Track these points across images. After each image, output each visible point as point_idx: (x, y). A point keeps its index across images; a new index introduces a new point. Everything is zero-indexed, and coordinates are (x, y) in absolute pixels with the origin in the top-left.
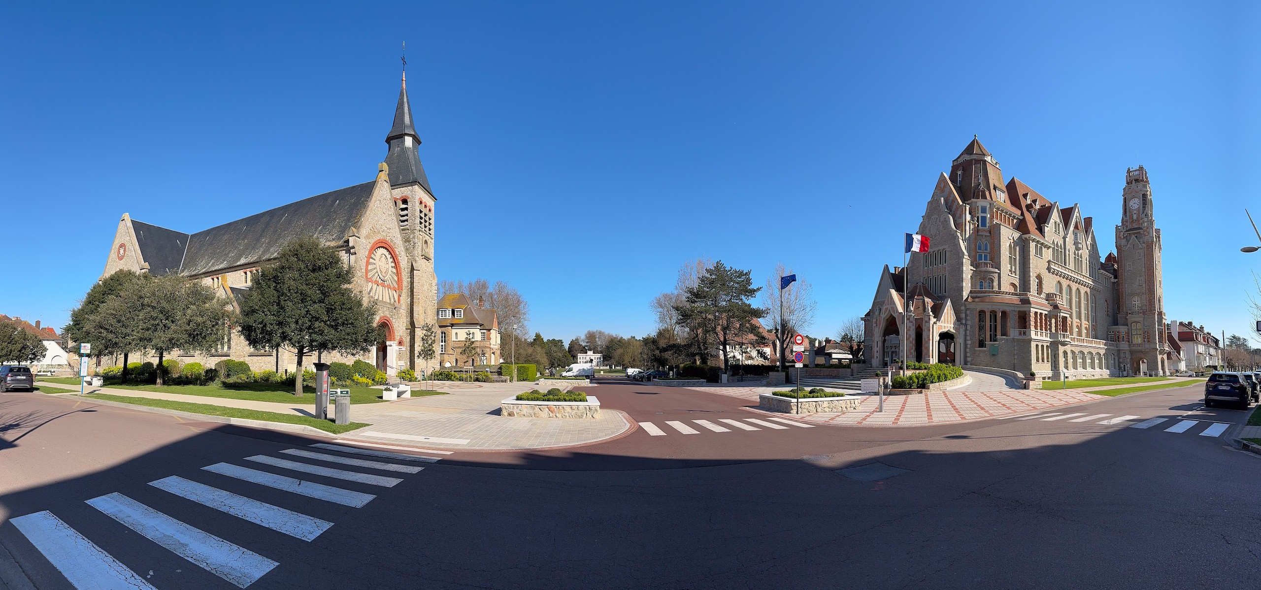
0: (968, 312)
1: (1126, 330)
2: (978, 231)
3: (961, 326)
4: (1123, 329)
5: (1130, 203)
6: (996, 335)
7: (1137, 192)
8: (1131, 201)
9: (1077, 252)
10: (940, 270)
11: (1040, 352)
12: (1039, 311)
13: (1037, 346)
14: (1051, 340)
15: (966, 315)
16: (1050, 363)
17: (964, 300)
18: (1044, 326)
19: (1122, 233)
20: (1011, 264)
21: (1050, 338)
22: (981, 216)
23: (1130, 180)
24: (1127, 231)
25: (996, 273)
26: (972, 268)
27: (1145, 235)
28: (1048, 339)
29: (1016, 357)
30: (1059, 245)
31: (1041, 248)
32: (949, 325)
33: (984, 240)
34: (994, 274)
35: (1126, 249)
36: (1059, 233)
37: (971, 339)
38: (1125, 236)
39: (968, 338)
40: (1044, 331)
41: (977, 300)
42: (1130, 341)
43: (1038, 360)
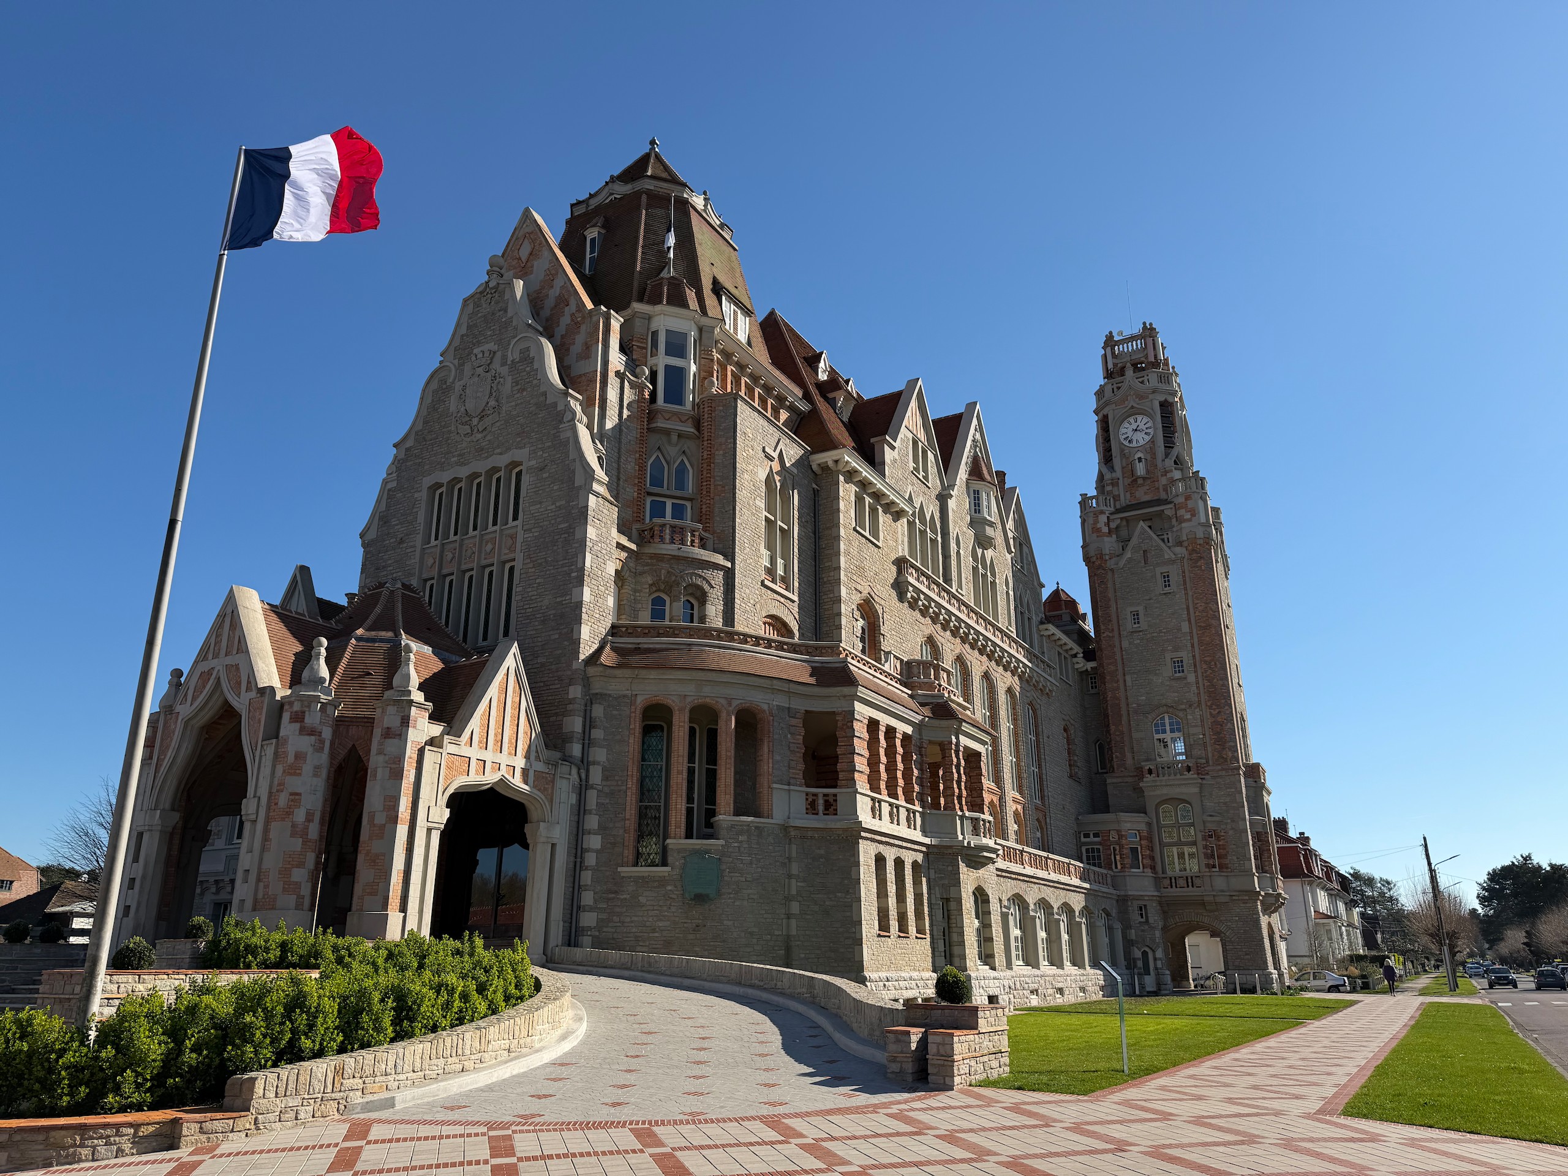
0: (598, 711)
1: (1143, 827)
2: (652, 416)
3: (564, 768)
4: (1131, 825)
5: (1123, 430)
6: (711, 813)
7: (1141, 397)
8: (1126, 425)
9: (979, 551)
10: (489, 547)
11: (892, 888)
12: (885, 720)
13: (880, 860)
14: (927, 841)
15: (589, 724)
16: (928, 936)
17: (582, 657)
18: (901, 782)
19: (1103, 519)
20: (770, 546)
21: (925, 833)
22: (667, 367)
23: (1115, 365)
24: (1118, 511)
25: (716, 566)
26: (624, 541)
27: (1180, 520)
28: (917, 835)
29: (795, 907)
30: (928, 519)
31: (874, 511)
32: (504, 759)
33: (672, 451)
34: (708, 574)
35: (1121, 564)
36: (926, 478)
37: (603, 829)
38: (1113, 525)
39: (592, 822)
40: (902, 802)
41: (634, 659)
42: (1159, 868)
43: (884, 926)
